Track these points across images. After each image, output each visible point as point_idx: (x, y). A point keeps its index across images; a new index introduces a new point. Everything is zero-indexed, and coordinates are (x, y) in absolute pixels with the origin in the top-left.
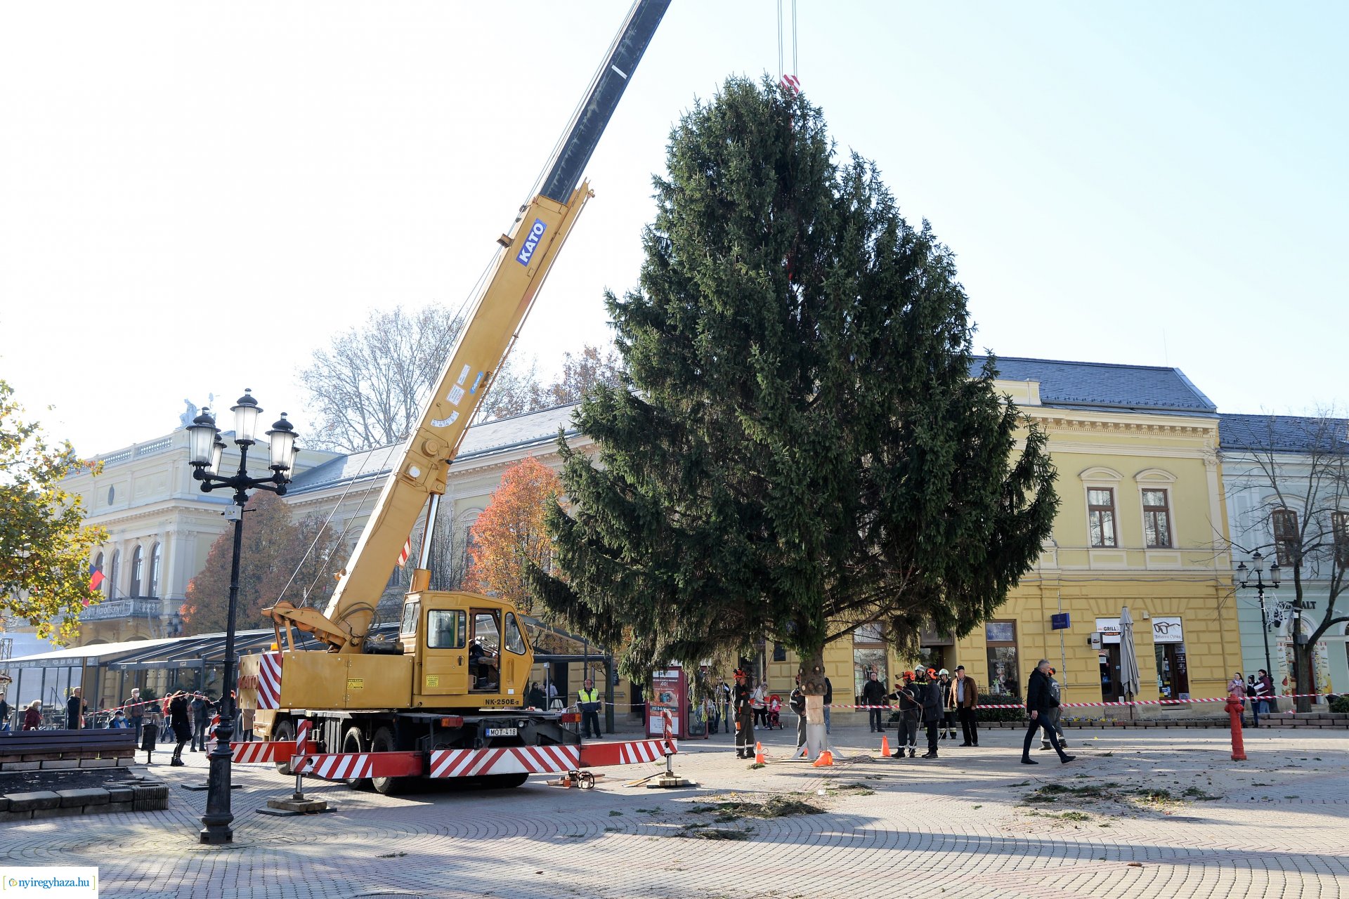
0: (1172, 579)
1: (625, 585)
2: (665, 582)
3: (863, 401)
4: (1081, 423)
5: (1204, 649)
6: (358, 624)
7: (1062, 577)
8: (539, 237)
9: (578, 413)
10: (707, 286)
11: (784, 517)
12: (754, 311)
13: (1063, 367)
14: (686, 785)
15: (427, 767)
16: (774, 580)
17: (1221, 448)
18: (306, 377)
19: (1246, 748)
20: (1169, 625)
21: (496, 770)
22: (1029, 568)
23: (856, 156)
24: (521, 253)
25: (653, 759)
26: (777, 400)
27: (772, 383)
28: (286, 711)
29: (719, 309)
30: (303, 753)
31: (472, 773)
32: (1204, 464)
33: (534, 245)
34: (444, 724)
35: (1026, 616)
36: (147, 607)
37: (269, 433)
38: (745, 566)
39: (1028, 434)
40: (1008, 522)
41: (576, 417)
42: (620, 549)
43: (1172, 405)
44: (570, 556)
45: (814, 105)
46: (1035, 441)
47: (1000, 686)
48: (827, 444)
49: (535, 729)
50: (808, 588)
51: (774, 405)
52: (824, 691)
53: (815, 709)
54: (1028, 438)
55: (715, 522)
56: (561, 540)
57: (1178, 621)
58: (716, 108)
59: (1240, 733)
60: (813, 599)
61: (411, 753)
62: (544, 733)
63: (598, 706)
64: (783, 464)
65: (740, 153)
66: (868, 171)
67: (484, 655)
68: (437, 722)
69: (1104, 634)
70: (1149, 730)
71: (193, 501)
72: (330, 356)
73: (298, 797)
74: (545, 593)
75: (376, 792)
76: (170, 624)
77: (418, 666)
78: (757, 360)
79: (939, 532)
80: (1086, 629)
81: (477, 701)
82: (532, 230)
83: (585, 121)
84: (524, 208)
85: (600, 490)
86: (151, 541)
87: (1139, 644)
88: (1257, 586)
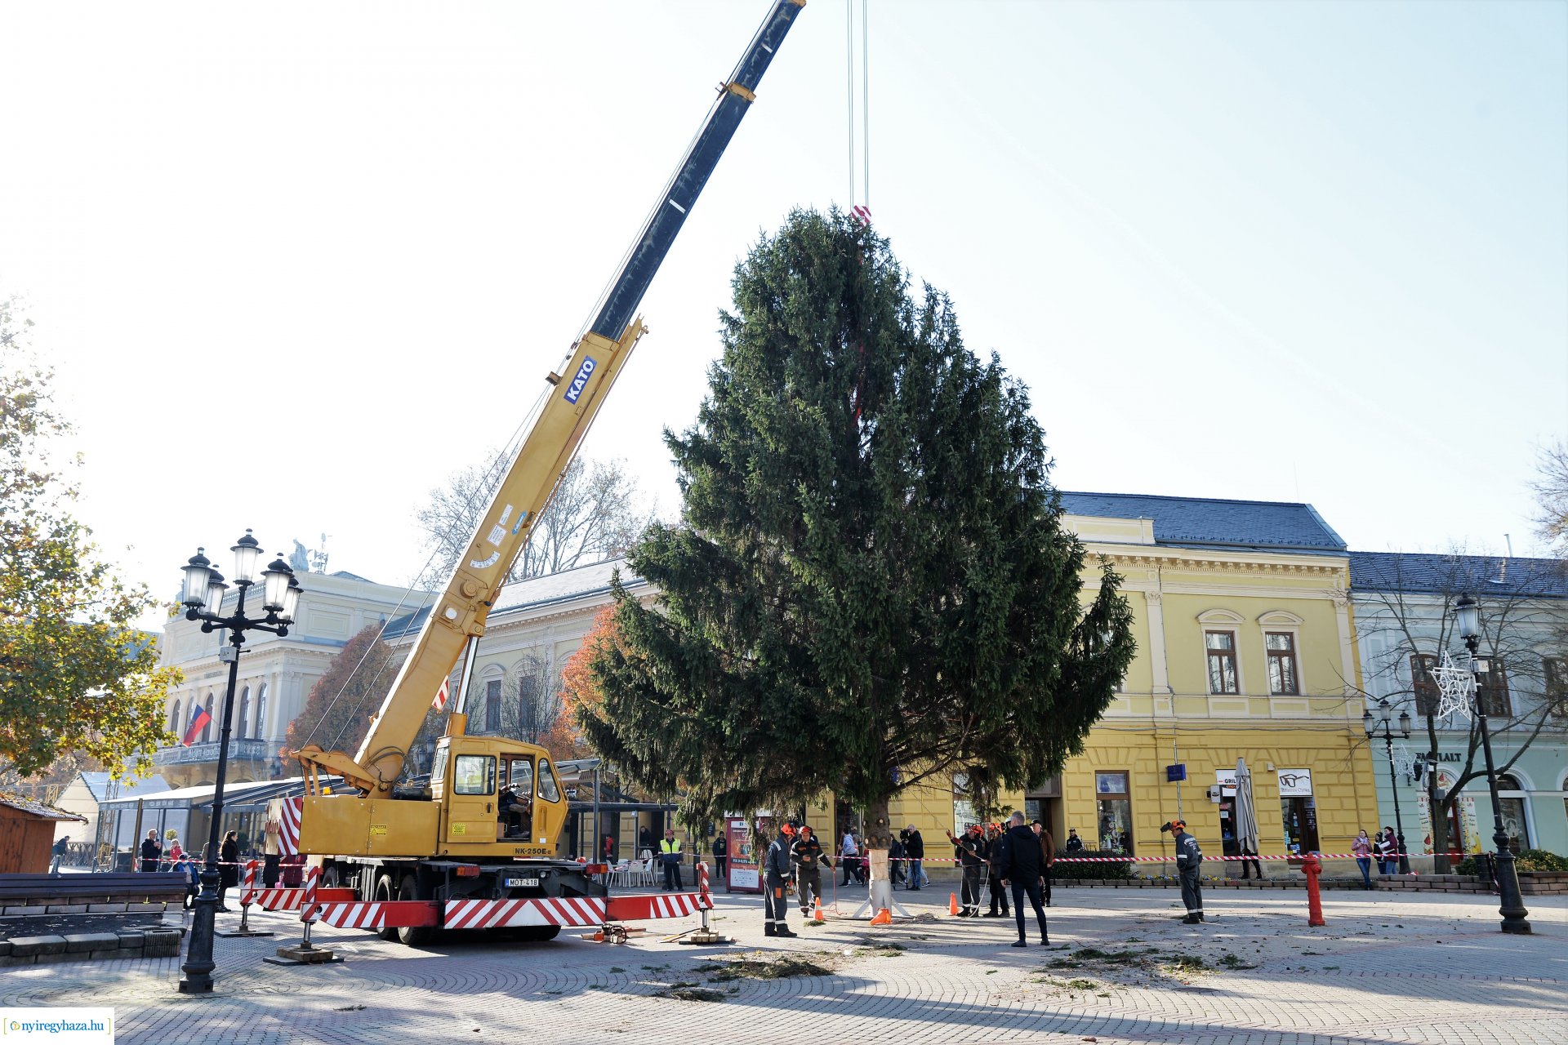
0: (1299, 729)
1: (670, 733)
2: (713, 729)
3: (918, 540)
4: (1198, 563)
5: (1336, 804)
6: (388, 768)
7: (1179, 726)
8: (588, 374)
9: (633, 554)
10: (760, 423)
11: (830, 660)
12: (807, 449)
13: (1183, 504)
14: (720, 941)
15: (442, 918)
16: (822, 728)
17: (1353, 588)
18: (425, 517)
19: (1326, 913)
20: (1296, 778)
21: (515, 921)
22: (1099, 717)
23: (928, 288)
24: (569, 391)
25: (686, 914)
26: (825, 540)
27: (819, 523)
28: (331, 857)
29: (772, 446)
30: (312, 900)
31: (489, 924)
32: (1333, 605)
33: (582, 382)
34: (459, 874)
35: (1140, 766)
36: (253, 750)
37: (265, 573)
38: (793, 713)
39: (1102, 574)
40: (1080, 668)
41: (631, 558)
42: (670, 696)
43: (1299, 543)
44: (616, 700)
45: (882, 236)
46: (1110, 582)
47: (1112, 841)
48: (875, 586)
49: (558, 880)
50: (857, 737)
51: (822, 545)
52: (888, 844)
53: (878, 864)
54: (1103, 579)
55: (763, 667)
56: (606, 685)
57: (1306, 773)
58: (780, 241)
59: (1318, 896)
60: (863, 747)
61: (427, 902)
62: (568, 884)
63: (679, 857)
64: (829, 606)
65: (801, 286)
66: (940, 302)
67: (516, 802)
68: (453, 870)
69: (1225, 786)
70: (1265, 891)
71: (300, 642)
72: (447, 496)
73: (306, 945)
74: (598, 739)
75: (400, 942)
76: (273, 766)
77: (444, 811)
78: (804, 499)
79: (992, 677)
80: (1204, 781)
81: (507, 849)
82: (581, 367)
83: (640, 256)
84: (575, 344)
85: (647, 633)
86: (258, 682)
87: (1264, 798)
88: (1384, 737)
